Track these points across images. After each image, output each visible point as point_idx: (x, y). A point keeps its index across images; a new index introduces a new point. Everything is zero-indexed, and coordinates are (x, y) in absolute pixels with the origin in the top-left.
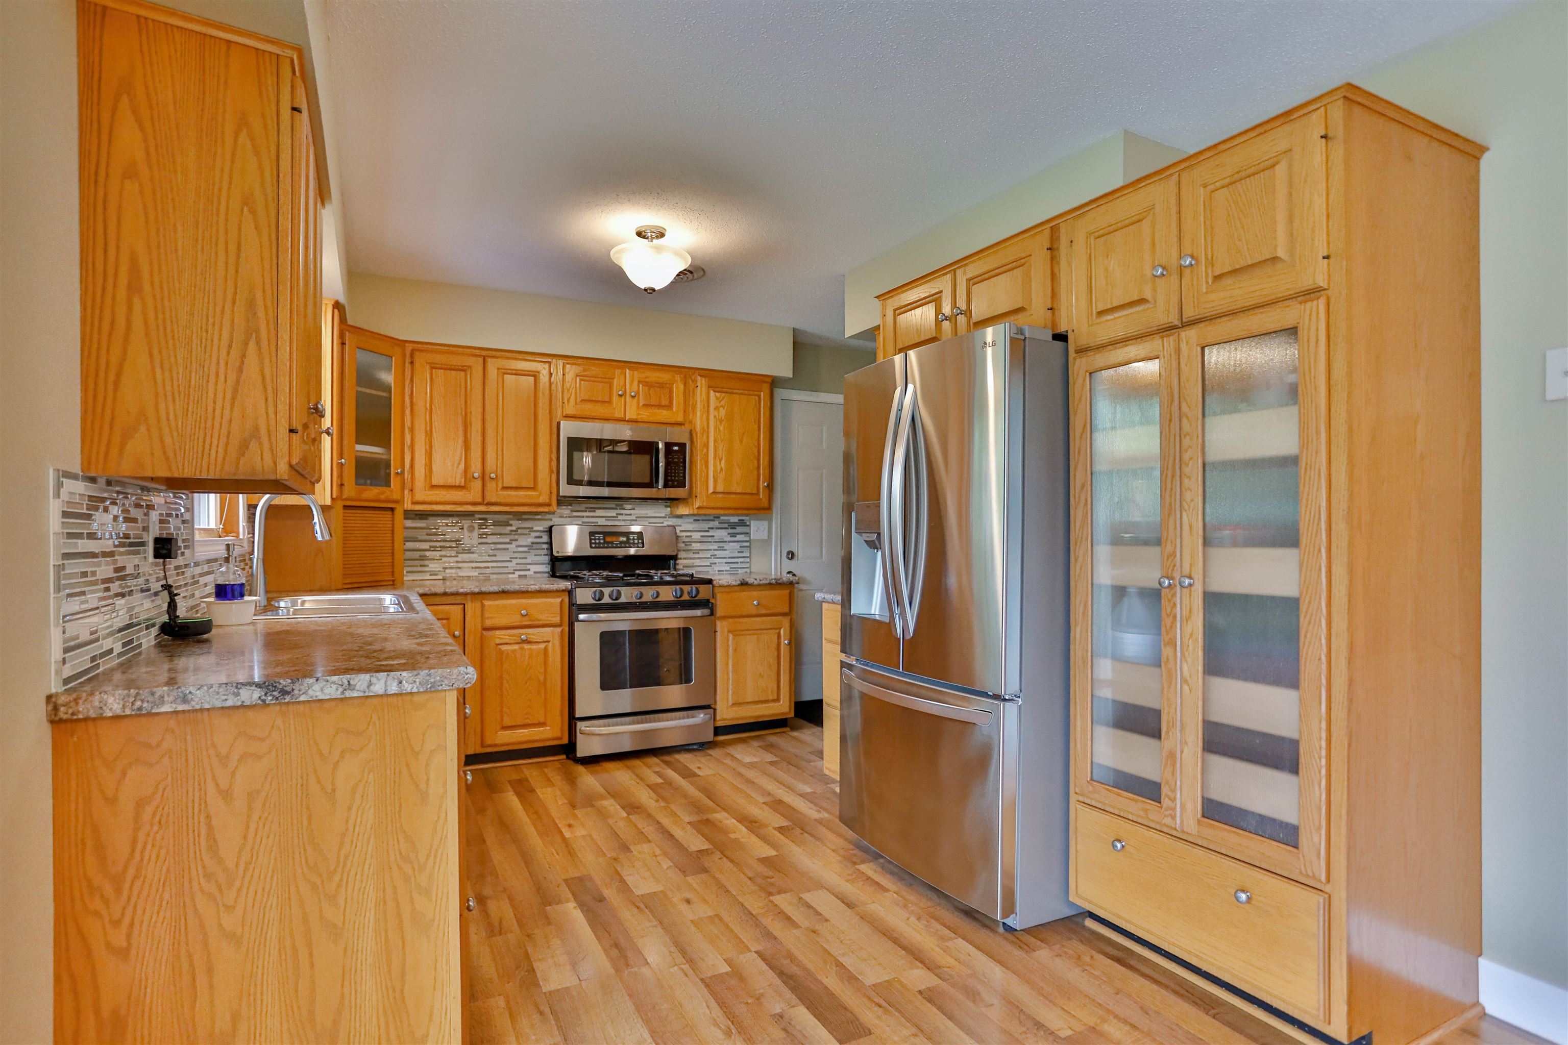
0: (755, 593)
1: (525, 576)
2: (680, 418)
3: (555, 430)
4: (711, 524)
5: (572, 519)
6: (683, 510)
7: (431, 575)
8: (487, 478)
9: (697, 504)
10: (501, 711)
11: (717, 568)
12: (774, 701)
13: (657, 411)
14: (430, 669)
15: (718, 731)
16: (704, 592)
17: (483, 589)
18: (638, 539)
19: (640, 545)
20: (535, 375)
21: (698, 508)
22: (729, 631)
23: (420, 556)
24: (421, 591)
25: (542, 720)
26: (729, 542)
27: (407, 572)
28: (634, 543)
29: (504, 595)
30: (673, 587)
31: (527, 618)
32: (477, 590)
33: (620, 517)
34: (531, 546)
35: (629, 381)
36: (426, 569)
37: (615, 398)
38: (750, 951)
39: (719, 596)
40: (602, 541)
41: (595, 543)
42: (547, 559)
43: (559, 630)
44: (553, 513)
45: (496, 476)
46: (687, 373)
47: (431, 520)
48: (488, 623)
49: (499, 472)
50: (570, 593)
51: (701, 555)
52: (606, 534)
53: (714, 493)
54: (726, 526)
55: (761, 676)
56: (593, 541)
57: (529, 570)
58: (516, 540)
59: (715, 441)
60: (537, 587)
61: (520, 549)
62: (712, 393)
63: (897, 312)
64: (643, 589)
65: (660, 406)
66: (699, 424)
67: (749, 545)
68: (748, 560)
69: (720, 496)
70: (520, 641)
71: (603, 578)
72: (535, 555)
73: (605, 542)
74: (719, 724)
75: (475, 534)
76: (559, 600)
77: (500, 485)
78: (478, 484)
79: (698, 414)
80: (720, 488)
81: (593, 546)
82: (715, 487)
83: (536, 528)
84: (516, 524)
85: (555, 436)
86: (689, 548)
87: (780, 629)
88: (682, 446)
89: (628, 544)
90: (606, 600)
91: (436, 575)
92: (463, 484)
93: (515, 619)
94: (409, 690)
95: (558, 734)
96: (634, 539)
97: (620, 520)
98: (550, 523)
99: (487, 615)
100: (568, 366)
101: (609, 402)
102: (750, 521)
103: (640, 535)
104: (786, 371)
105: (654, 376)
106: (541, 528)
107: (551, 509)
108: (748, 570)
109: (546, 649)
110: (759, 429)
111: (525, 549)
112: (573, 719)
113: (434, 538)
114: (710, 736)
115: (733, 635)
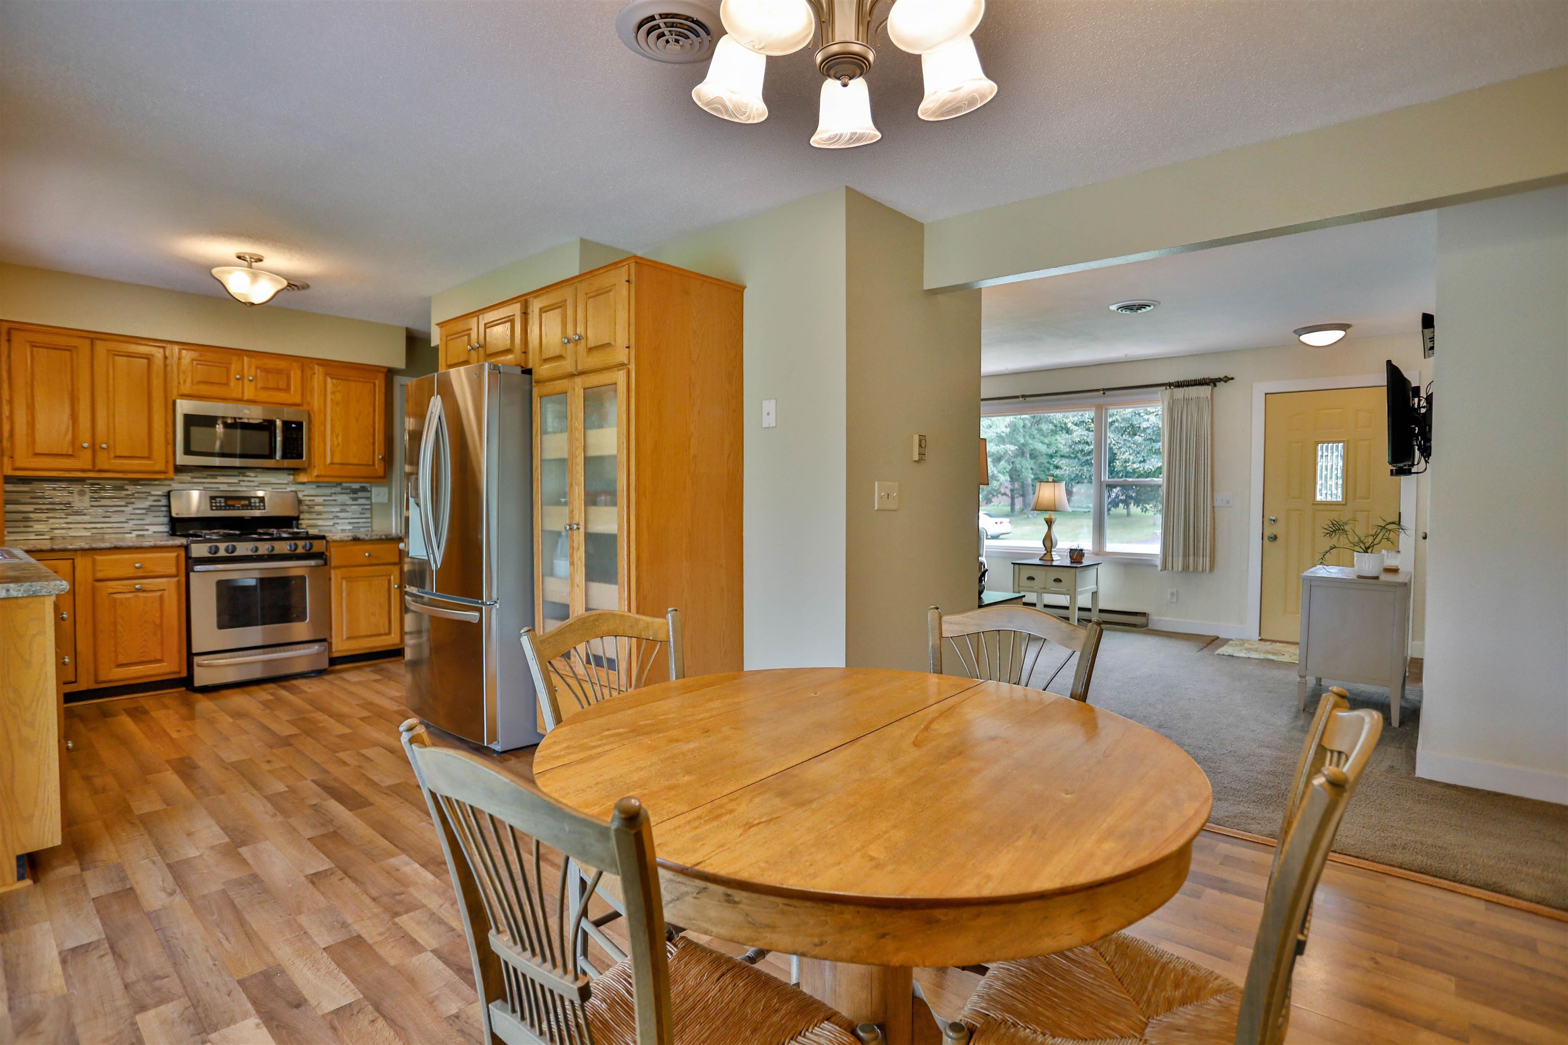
0: (366, 547)
1: (143, 536)
2: (298, 400)
3: (170, 406)
4: (334, 490)
5: (193, 485)
6: (303, 478)
7: (37, 535)
8: (97, 447)
9: (316, 473)
10: (116, 651)
11: (339, 528)
12: (385, 634)
13: (274, 393)
14: (32, 582)
15: (333, 661)
16: (318, 546)
17: (94, 546)
18: (260, 503)
19: (262, 508)
20: (148, 358)
21: (317, 476)
22: (343, 578)
23: (23, 518)
24: (25, 548)
25: (159, 657)
26: (351, 505)
27: (9, 533)
28: (255, 506)
29: (117, 551)
30: (288, 542)
31: (141, 570)
32: (87, 546)
33: (242, 483)
34: (149, 509)
35: (249, 367)
36: (31, 530)
37: (233, 382)
38: (306, 779)
39: (332, 550)
40: (223, 504)
41: (216, 506)
42: (166, 520)
43: (175, 579)
44: (172, 479)
45: (108, 446)
46: (305, 362)
47: (35, 486)
48: (100, 575)
49: (111, 442)
50: (187, 548)
51: (323, 516)
52: (227, 498)
53: (332, 463)
54: (348, 491)
55: (373, 614)
56: (214, 504)
57: (147, 530)
58: (133, 503)
59: (332, 420)
60: (152, 544)
61: (138, 511)
62: (329, 380)
63: (449, 338)
64: (258, 544)
65: (278, 389)
66: (316, 404)
67: (370, 508)
68: (369, 520)
69: (337, 466)
70: (134, 590)
71: (220, 536)
72: (155, 517)
73: (227, 505)
74: (335, 655)
75: (86, 498)
76: (174, 554)
77: (112, 455)
78: (88, 454)
79: (316, 396)
80: (337, 459)
81: (214, 508)
82: (332, 458)
83: (153, 493)
84: (131, 489)
85: (170, 411)
86: (312, 510)
87: (390, 576)
88: (300, 425)
89: (249, 506)
90: (222, 553)
91: (43, 535)
92: (70, 453)
93: (130, 572)
94: (15, 596)
95: (177, 669)
96: (255, 503)
97: (242, 486)
98: (168, 489)
99: (98, 568)
100: (184, 352)
101: (227, 384)
102: (371, 487)
103: (262, 499)
104: (400, 363)
105: (271, 363)
106: (159, 493)
107: (167, 476)
108: (370, 529)
109: (161, 597)
110: (374, 411)
111: (143, 511)
112: (190, 655)
113: (41, 501)
114: (325, 664)
115: (347, 581)
